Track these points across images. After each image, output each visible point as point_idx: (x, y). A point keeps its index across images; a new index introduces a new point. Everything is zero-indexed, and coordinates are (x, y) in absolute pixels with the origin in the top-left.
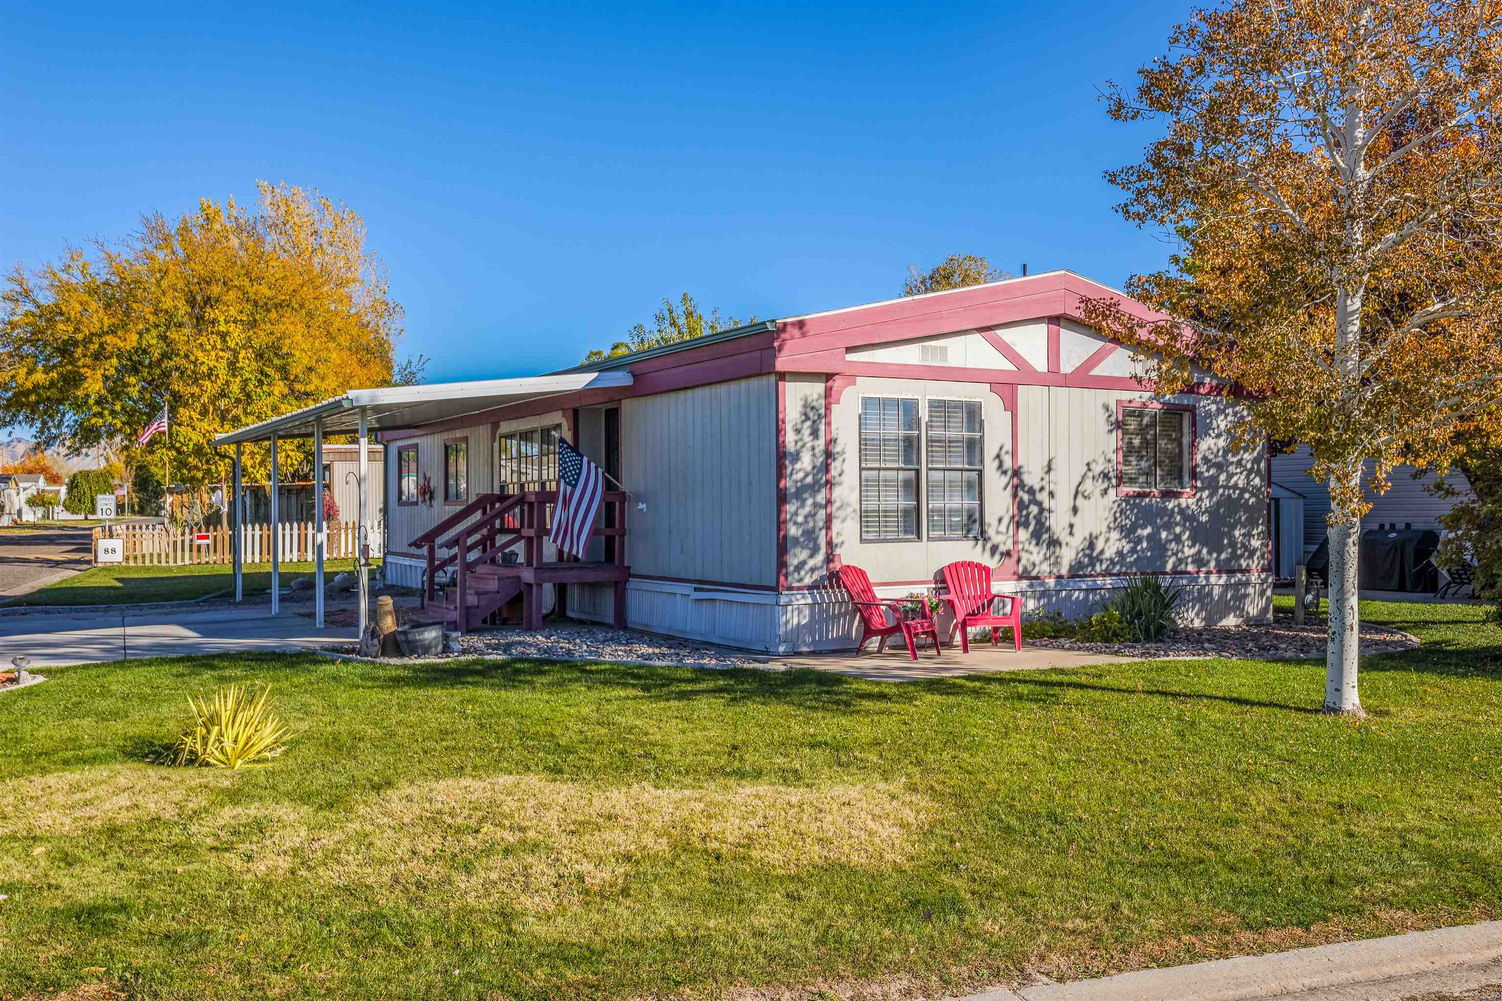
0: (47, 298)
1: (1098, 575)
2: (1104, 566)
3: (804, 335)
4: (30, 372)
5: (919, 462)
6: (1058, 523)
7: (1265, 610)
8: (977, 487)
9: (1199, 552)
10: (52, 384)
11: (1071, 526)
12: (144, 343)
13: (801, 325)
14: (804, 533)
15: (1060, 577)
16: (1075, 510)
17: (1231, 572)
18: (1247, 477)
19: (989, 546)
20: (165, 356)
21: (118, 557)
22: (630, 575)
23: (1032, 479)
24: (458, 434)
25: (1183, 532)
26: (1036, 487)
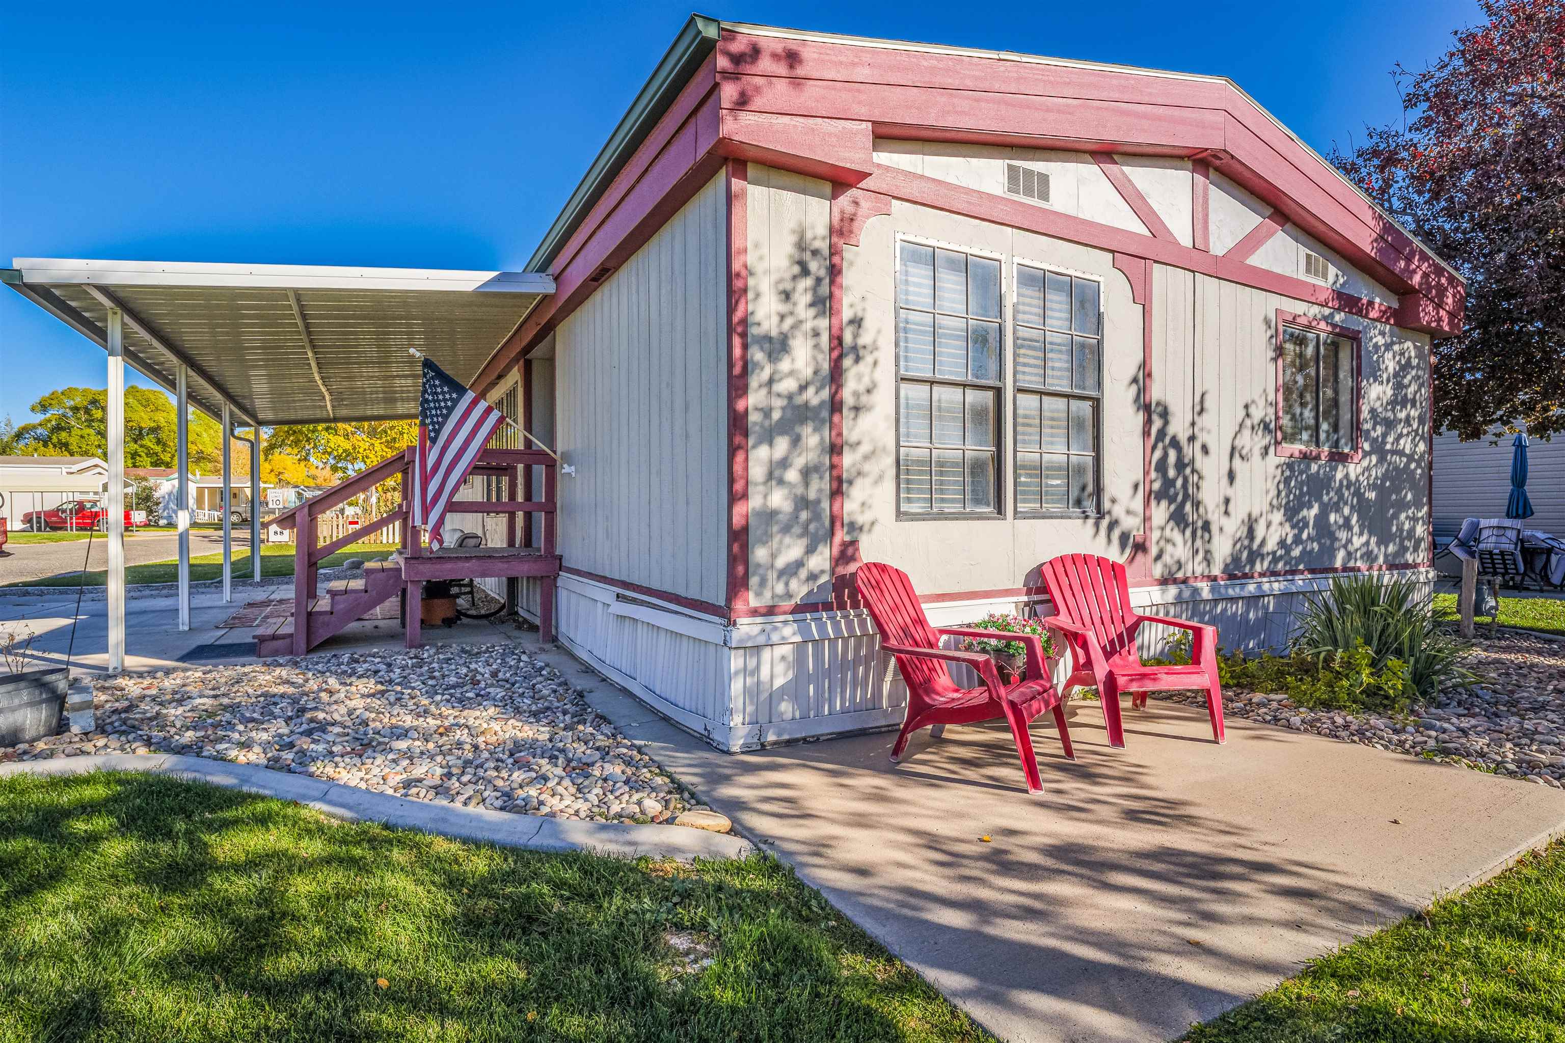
2: (1264, 564)
8: (1092, 429)
11: (1227, 501)
15: (1214, 580)
18: (1413, 440)
22: (564, 573)
23: (1179, 422)
25: (1351, 514)
26: (1183, 438)
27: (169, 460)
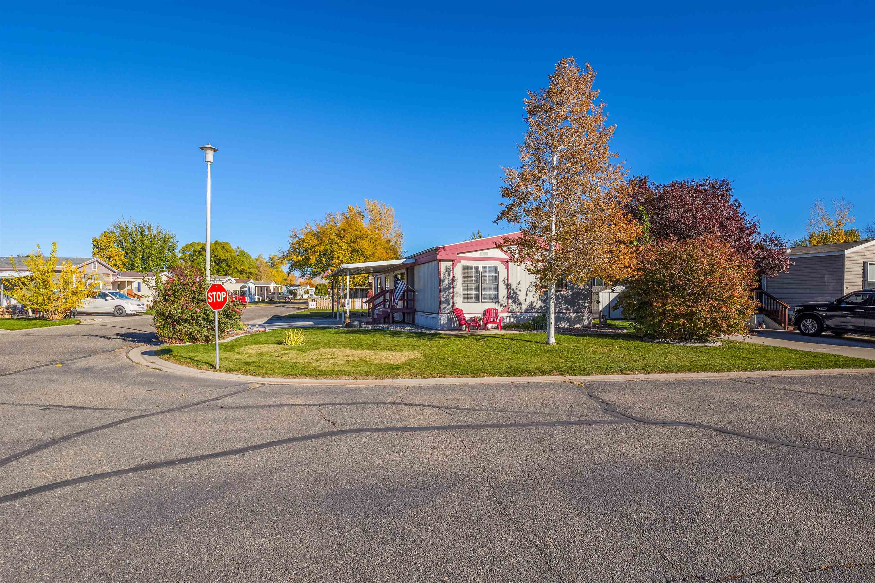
0: (302, 236)
1: (534, 312)
2: (536, 310)
3: (444, 250)
4: (297, 257)
5: (479, 282)
6: (521, 297)
7: (590, 323)
8: (497, 289)
9: (567, 307)
10: (303, 260)
11: (526, 299)
12: (326, 248)
13: (444, 248)
14: (446, 300)
15: (521, 313)
16: (527, 295)
17: (577, 312)
18: (584, 286)
19: (499, 304)
20: (331, 252)
21: (314, 307)
22: (415, 311)
23: (514, 286)
24: (388, 274)
25: (562, 301)
26: (515, 289)
27: (231, 273)
